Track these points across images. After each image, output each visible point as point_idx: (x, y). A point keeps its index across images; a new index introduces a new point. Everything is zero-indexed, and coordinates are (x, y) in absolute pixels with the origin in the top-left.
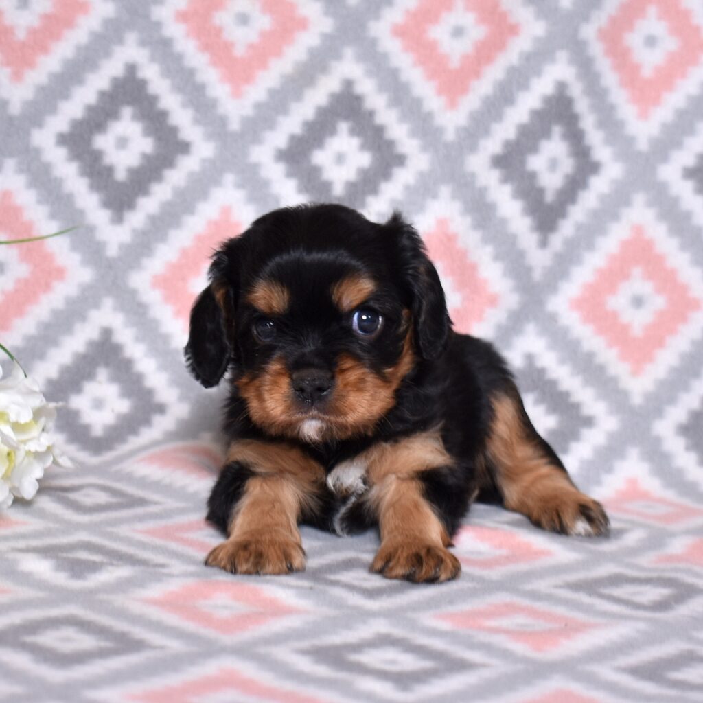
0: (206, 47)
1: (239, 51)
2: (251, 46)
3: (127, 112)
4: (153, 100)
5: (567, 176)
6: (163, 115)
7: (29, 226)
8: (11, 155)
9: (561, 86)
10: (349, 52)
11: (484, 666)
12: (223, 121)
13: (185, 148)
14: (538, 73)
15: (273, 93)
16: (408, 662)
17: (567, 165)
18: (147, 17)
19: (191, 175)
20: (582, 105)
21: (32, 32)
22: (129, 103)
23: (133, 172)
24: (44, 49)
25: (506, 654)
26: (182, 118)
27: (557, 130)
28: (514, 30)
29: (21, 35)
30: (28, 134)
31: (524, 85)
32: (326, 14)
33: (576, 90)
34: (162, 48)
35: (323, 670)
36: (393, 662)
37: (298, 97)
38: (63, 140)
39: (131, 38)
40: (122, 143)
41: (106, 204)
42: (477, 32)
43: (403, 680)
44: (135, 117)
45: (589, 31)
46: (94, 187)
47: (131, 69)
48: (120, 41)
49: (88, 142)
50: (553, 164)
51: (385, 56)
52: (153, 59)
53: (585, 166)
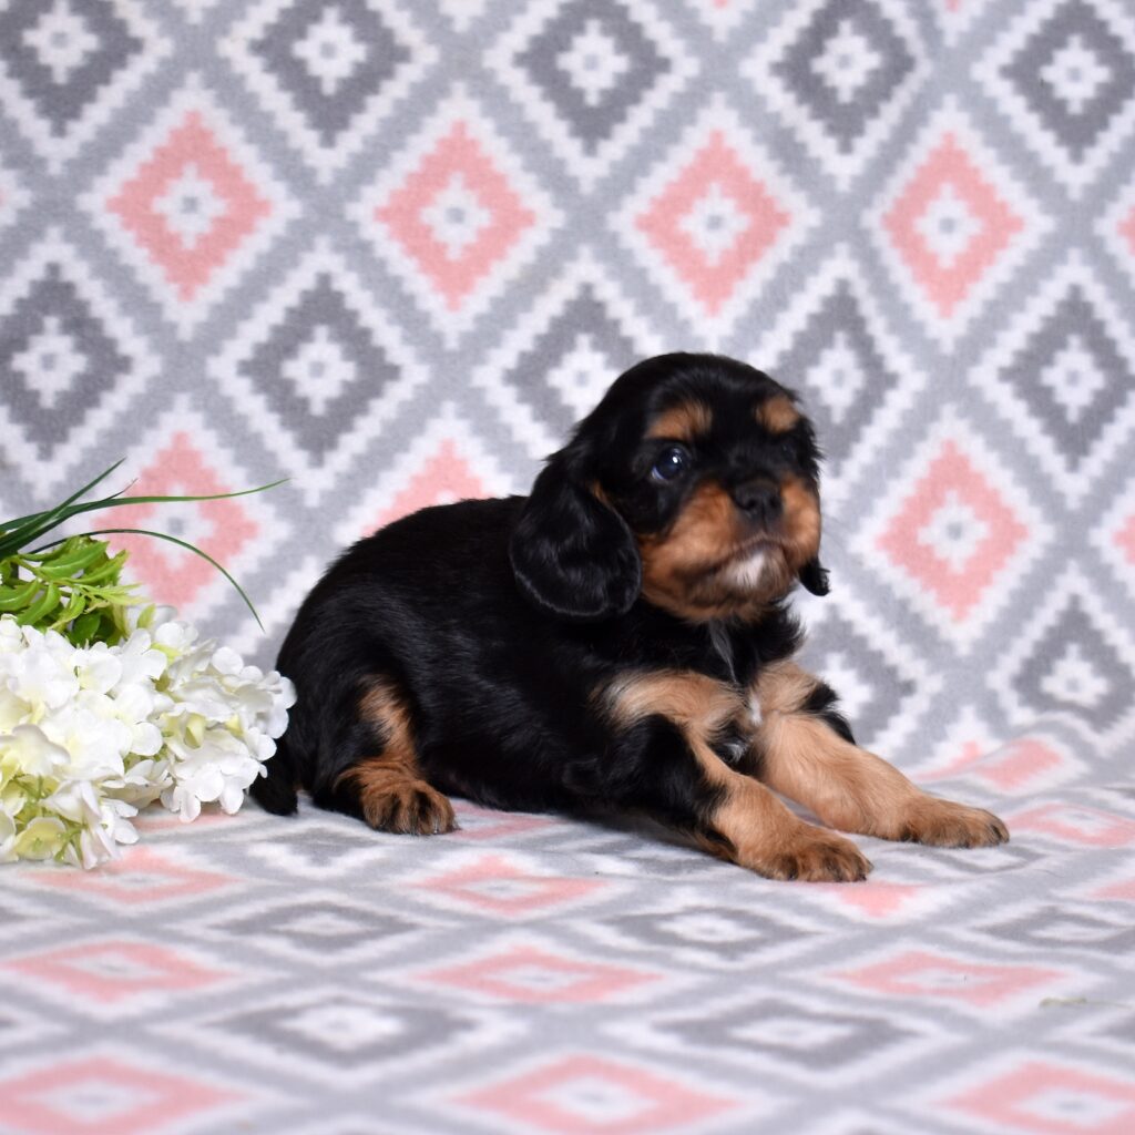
0: (413, 251)
1: (454, 254)
2: (468, 248)
3: (321, 332)
4: (352, 316)
5: (857, 392)
6: (366, 333)
7: (209, 476)
8: (183, 390)
9: (843, 285)
10: (585, 251)
11: (818, 933)
12: (438, 338)
13: (393, 372)
14: (815, 270)
15: (496, 303)
16: (729, 931)
17: (856, 379)
18: (340, 216)
19: (402, 404)
20: (868, 307)
21: (203, 239)
22: (323, 322)
23: (333, 404)
24: (218, 260)
25: (840, 921)
26: (388, 337)
27: (841, 337)
28: (782, 220)
29: (189, 243)
30: (203, 363)
31: (799, 286)
32: (556, 206)
33: (860, 289)
34: (360, 253)
35: (630, 943)
36: (711, 932)
37: (527, 307)
38: (245, 368)
39: (323, 242)
40: (318, 369)
41: (303, 443)
42: (738, 222)
43: (727, 949)
44: (332, 338)
45: (872, 218)
46: (287, 424)
47: (324, 279)
48: (310, 247)
49: (277, 370)
50: (839, 378)
51: (629, 253)
52: (349, 267)
53: (879, 380)
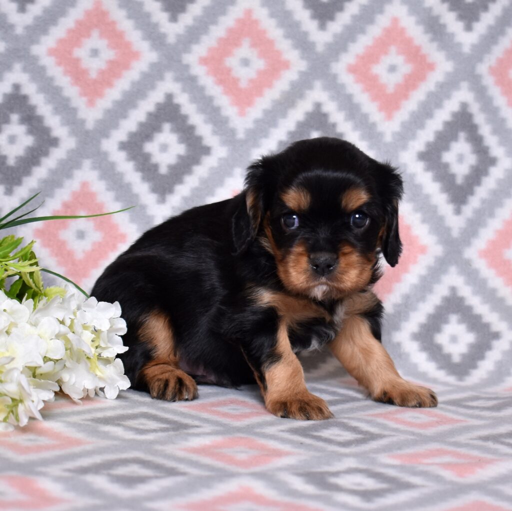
0: (220, 82)
1: (243, 84)
2: (251, 81)
3: (167, 127)
4: (185, 118)
5: (472, 167)
6: (192, 128)
7: (101, 206)
8: (88, 157)
9: (464, 106)
10: (318, 84)
11: (423, 486)
12: (233, 132)
13: (207, 151)
14: (448, 97)
15: (266, 112)
16: (370, 484)
17: (472, 159)
18: (180, 61)
19: (212, 169)
20: (480, 119)
21: (101, 72)
22: (168, 121)
23: (172, 168)
24: (110, 84)
25: (438, 479)
26: (205, 130)
27: (462, 135)
28: (431, 67)
29: (93, 75)
30: (99, 142)
31: (439, 105)
32: (302, 58)
33: (475, 108)
34: (190, 82)
35: (310, 489)
36: (360, 484)
37: (284, 115)
38: (123, 146)
39: (169, 76)
40: (164, 148)
41: (154, 190)
42: (405, 68)
43: (367, 495)
44: (173, 130)
45: (483, 69)
46: (146, 178)
47: (169, 97)
48: (161, 78)
49: (141, 148)
50: (461, 158)
51: (343, 86)
52: (184, 90)
53: (485, 161)
